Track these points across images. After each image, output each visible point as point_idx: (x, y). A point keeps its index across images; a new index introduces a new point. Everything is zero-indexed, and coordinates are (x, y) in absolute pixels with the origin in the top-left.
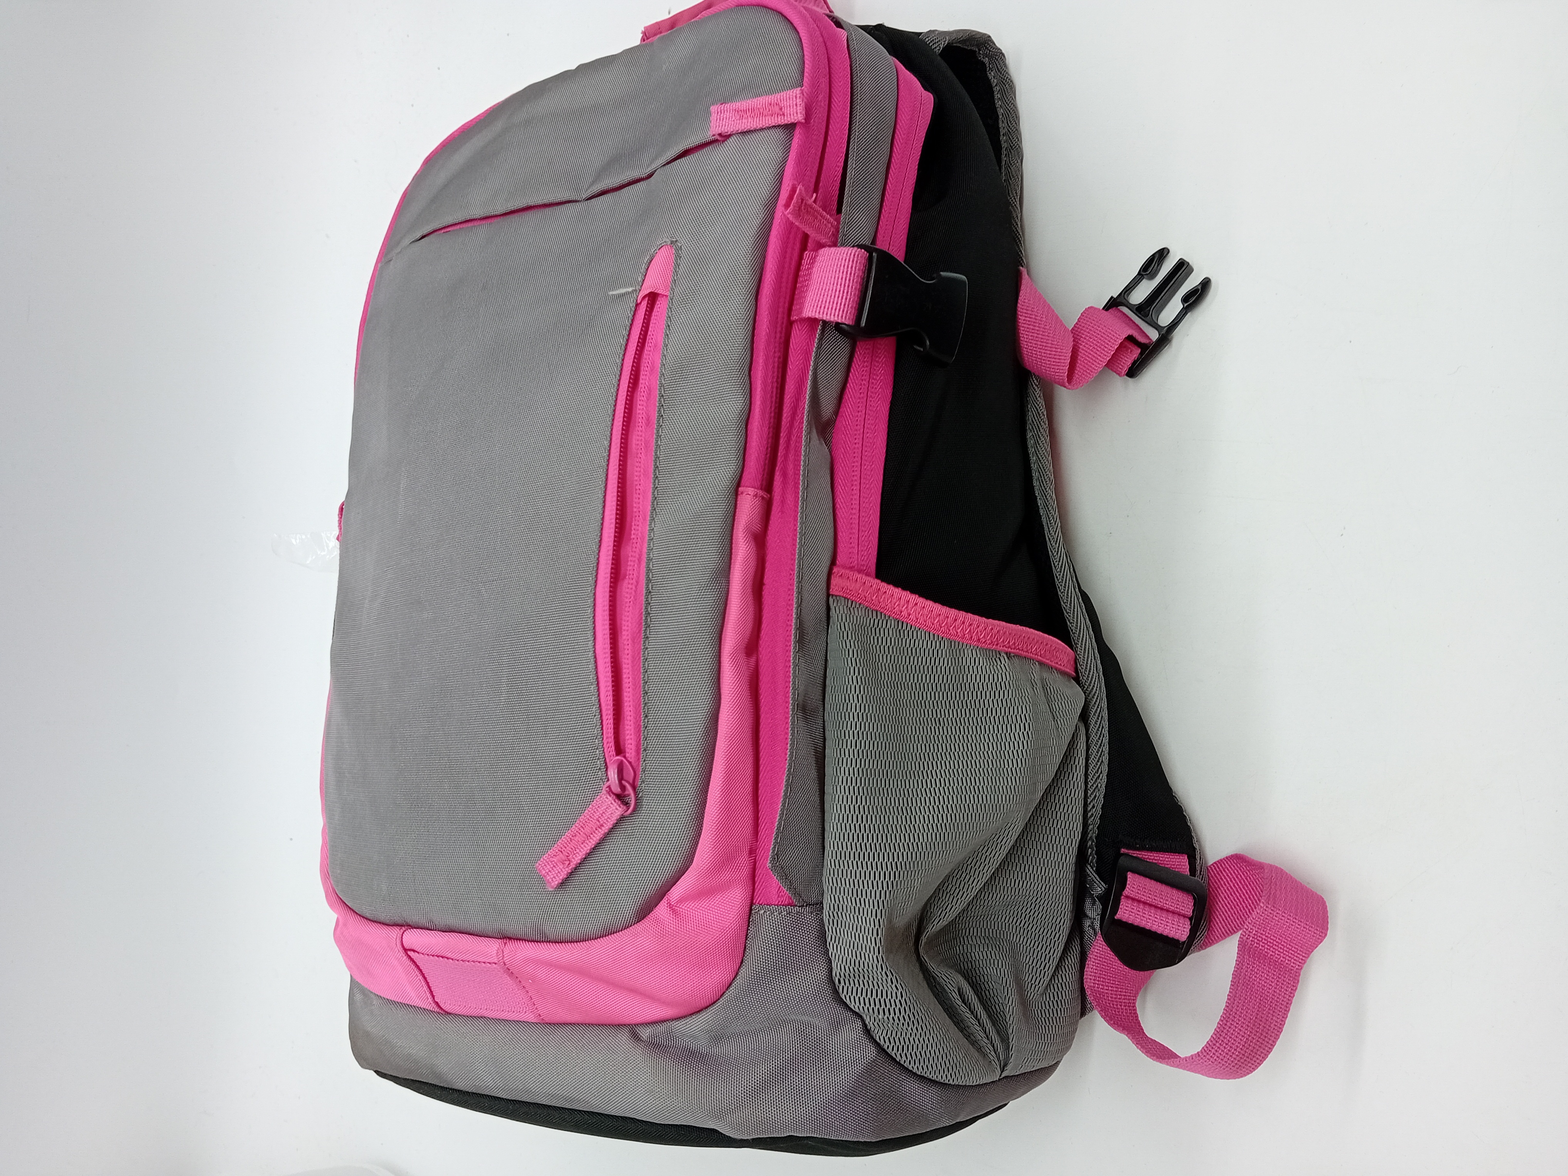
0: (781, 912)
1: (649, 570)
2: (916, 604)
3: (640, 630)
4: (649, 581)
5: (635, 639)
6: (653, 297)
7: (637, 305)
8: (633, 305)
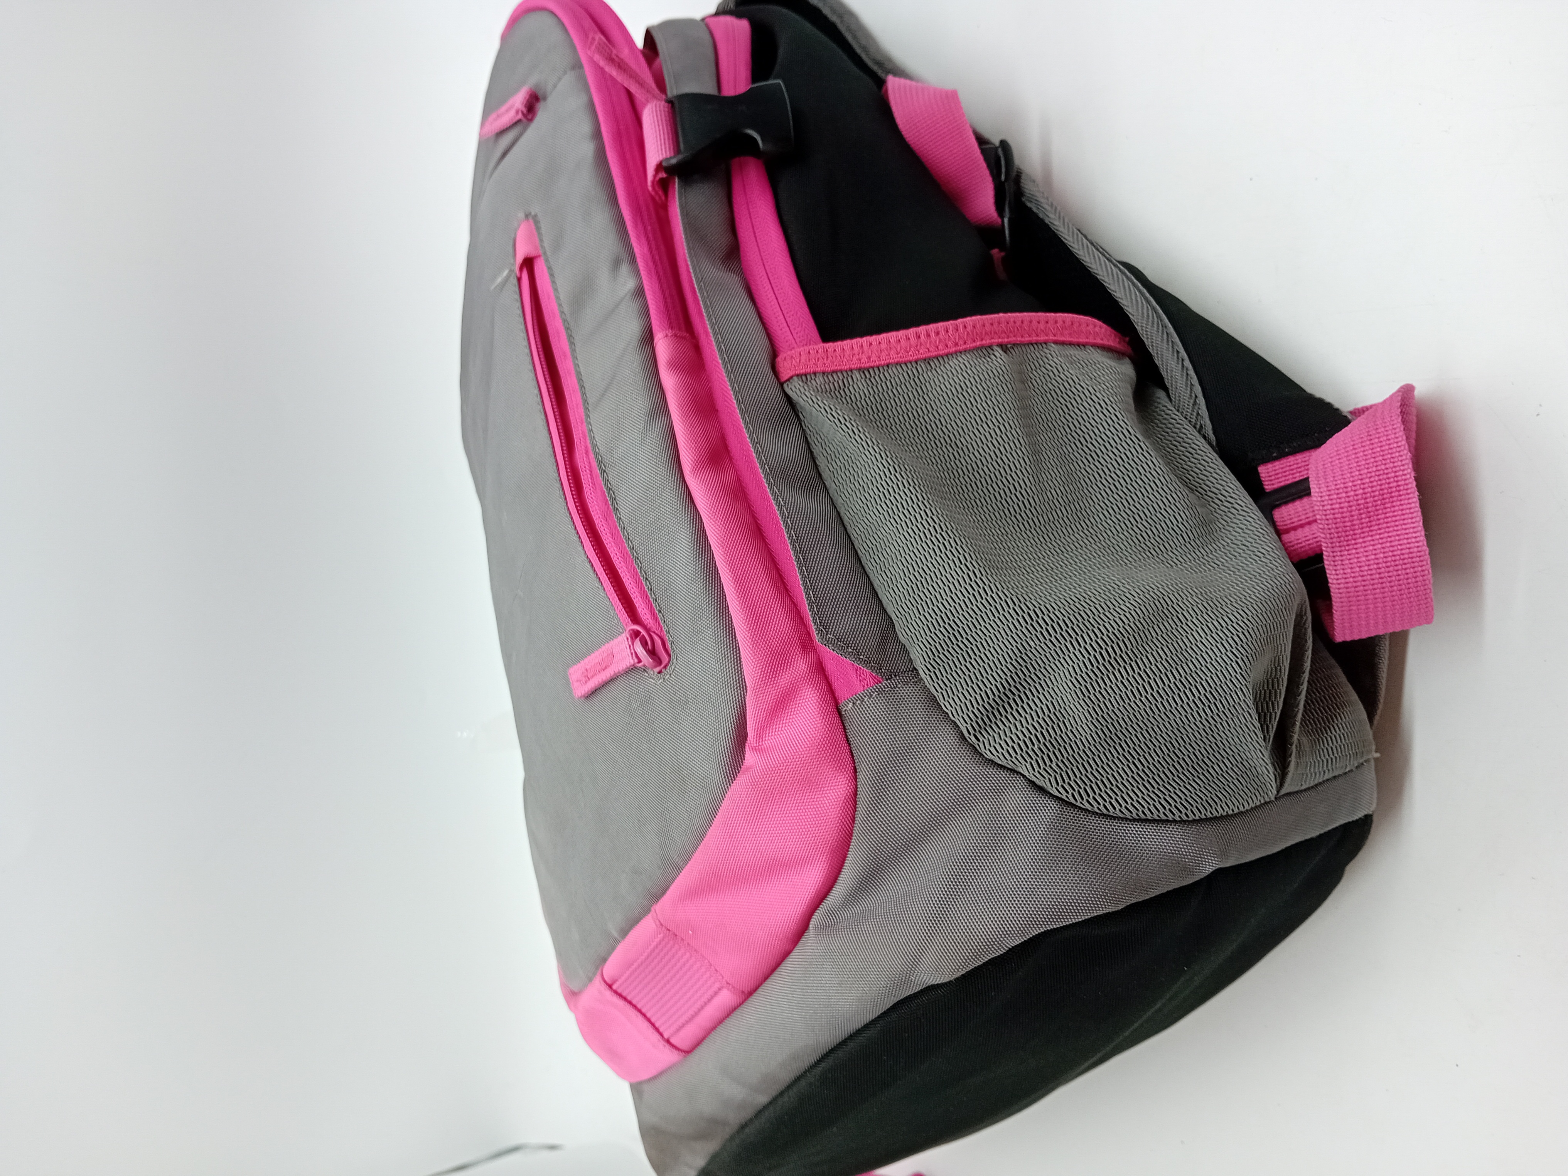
0: (871, 695)
1: (596, 454)
2: (871, 344)
3: (608, 508)
4: (600, 463)
5: (607, 517)
6: (528, 264)
7: (519, 280)
8: (515, 282)
